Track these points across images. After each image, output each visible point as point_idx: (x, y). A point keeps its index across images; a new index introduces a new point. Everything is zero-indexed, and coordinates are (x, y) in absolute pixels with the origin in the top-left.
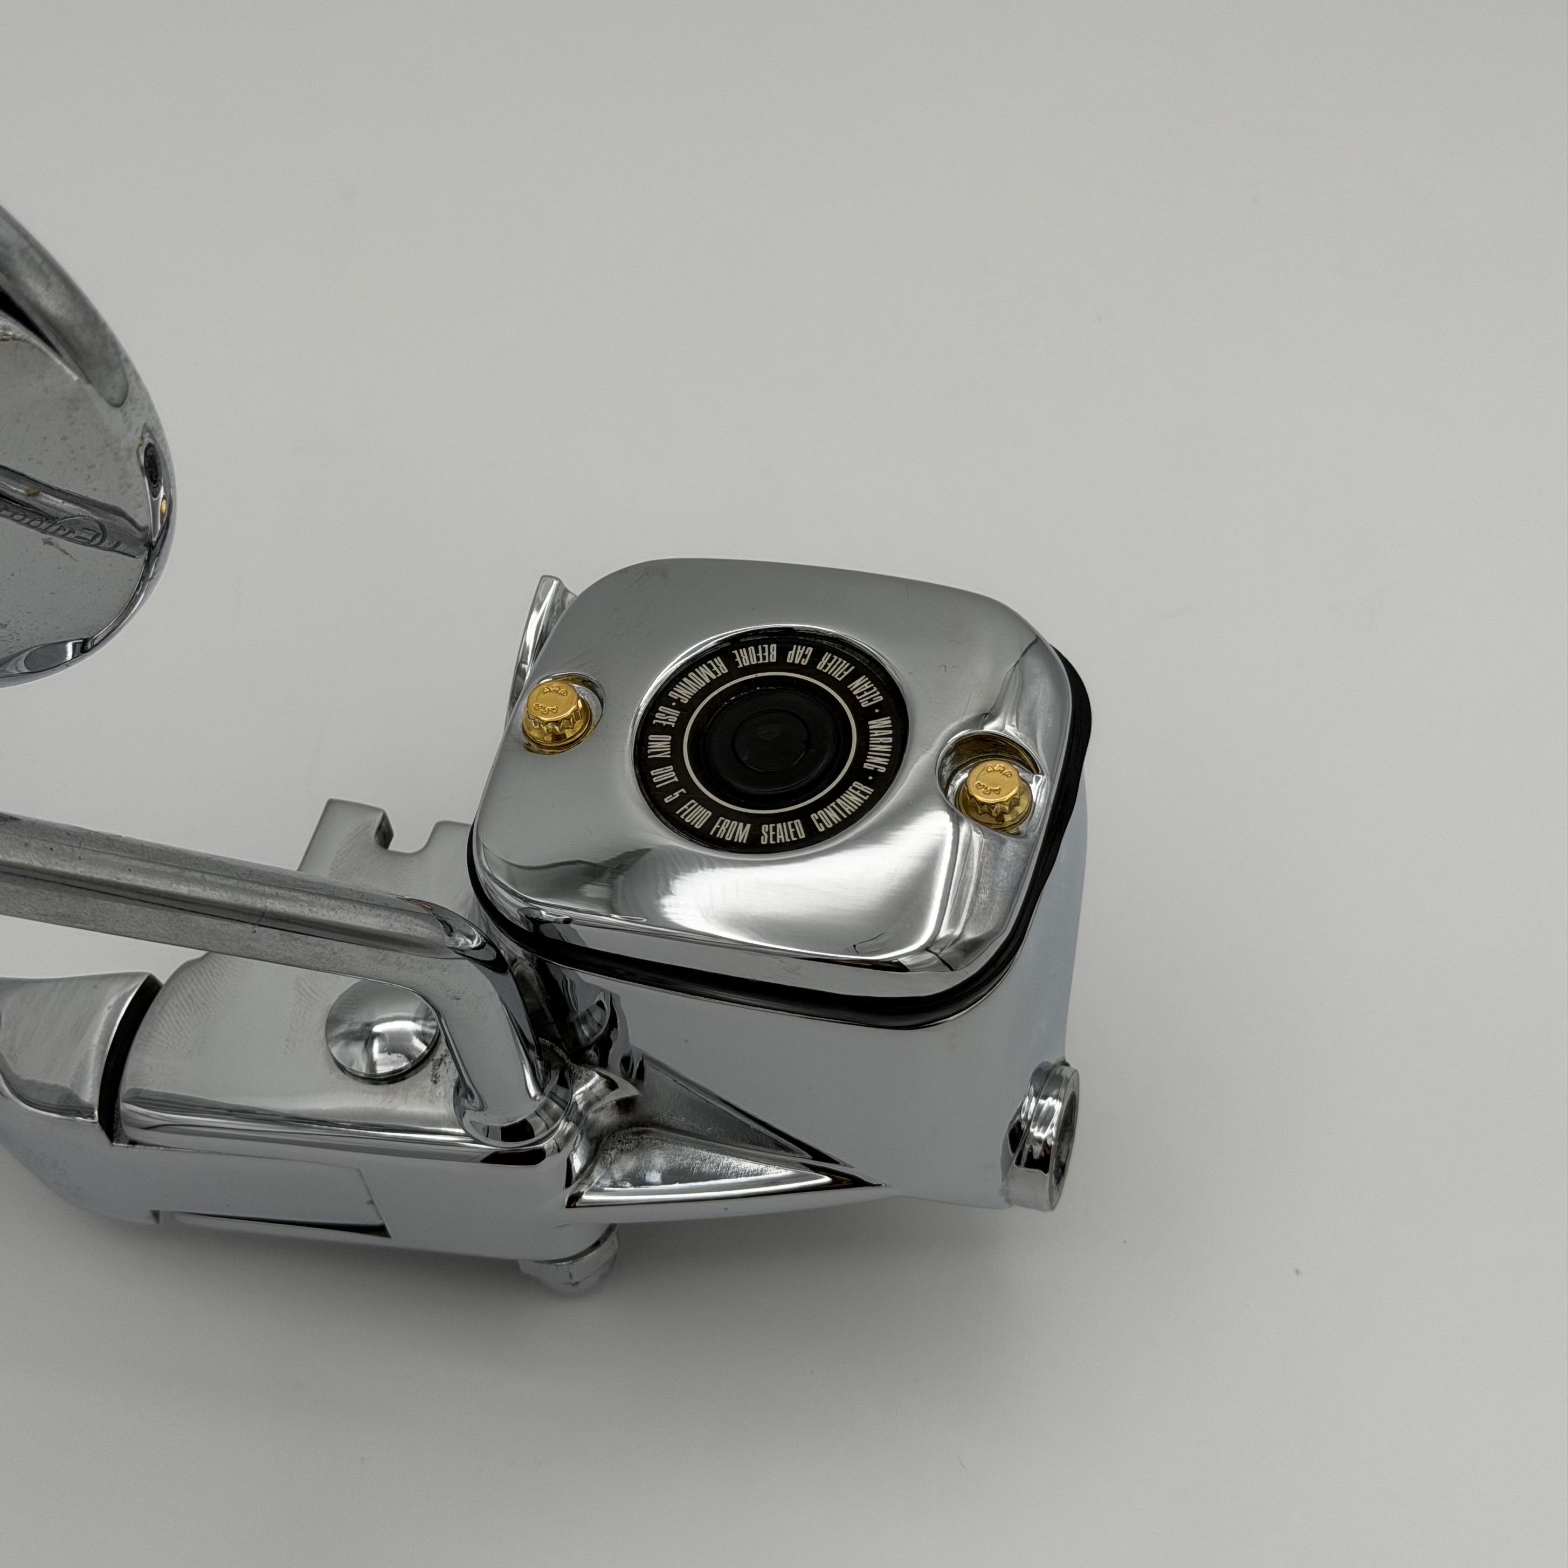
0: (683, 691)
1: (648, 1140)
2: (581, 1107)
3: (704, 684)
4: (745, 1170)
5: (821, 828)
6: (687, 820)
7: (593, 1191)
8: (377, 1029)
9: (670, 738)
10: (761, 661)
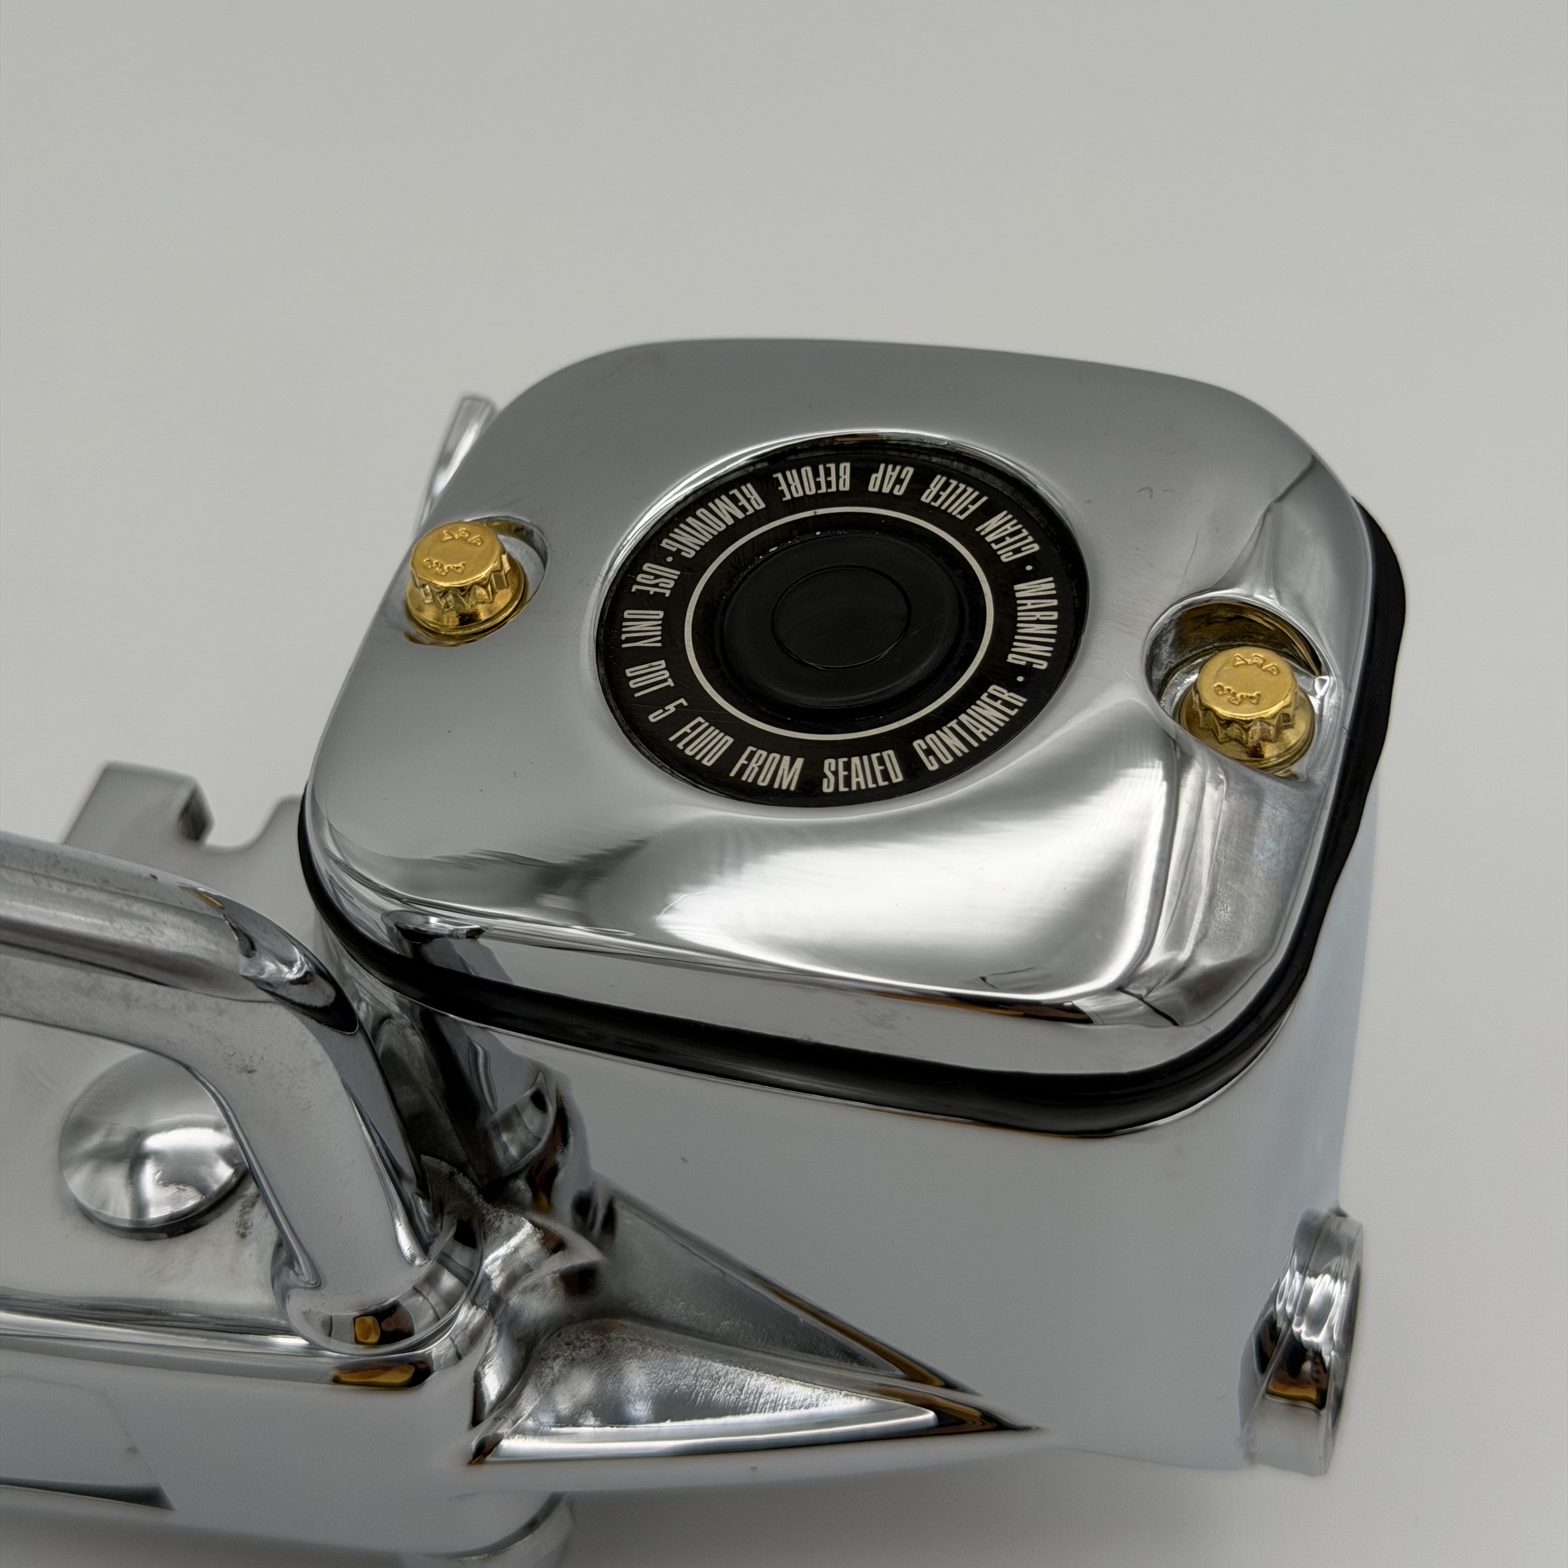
0: (686, 539)
1: (619, 1342)
2: (497, 1283)
3: (724, 527)
4: (789, 1398)
5: (932, 765)
6: (688, 752)
7: (521, 1432)
8: (153, 1142)
9: (661, 614)
10: (823, 489)
